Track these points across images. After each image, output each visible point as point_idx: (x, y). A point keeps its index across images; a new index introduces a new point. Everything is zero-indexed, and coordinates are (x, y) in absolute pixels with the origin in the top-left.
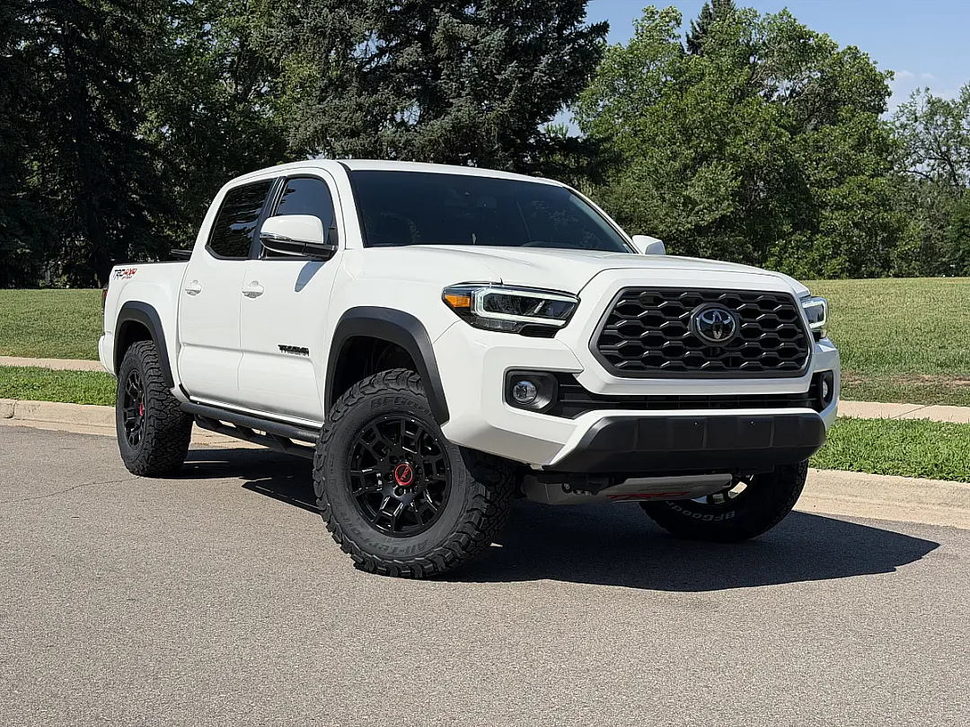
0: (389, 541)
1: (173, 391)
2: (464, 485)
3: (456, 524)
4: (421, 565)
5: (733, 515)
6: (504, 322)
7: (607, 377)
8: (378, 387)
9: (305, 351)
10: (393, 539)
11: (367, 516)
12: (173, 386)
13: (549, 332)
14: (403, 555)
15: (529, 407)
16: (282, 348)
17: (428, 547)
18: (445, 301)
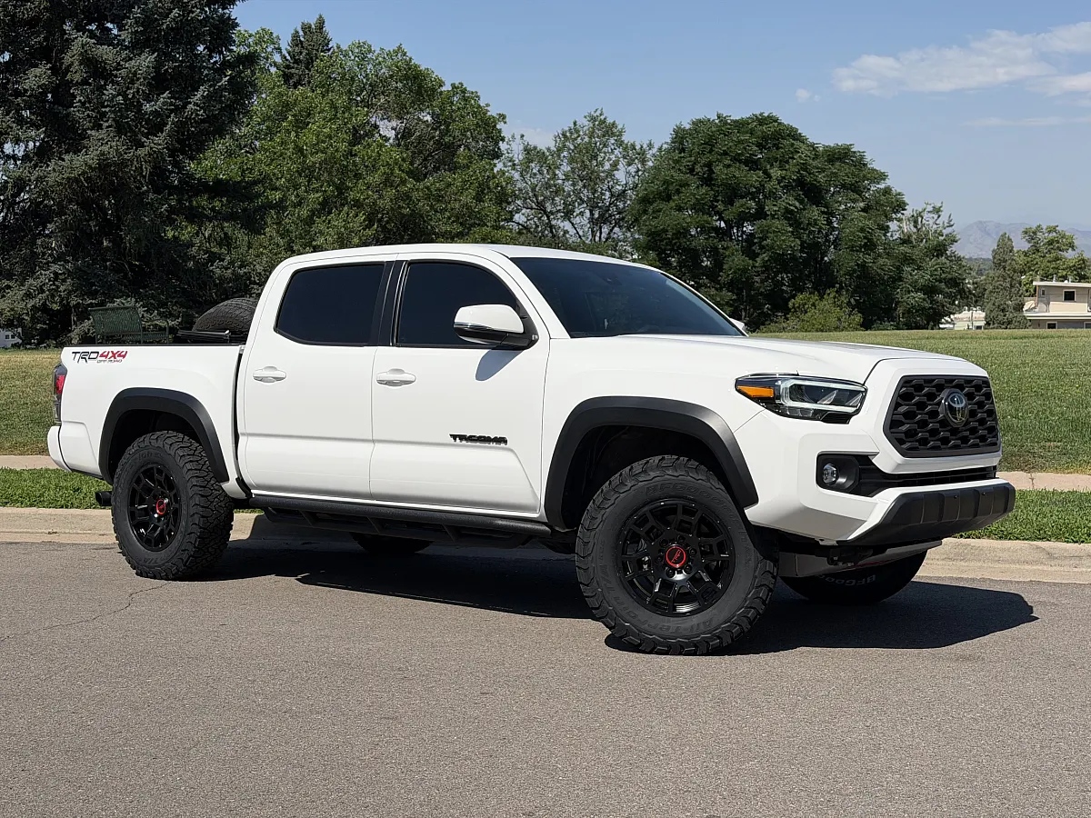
0: (669, 621)
1: (225, 486)
2: (752, 564)
3: (745, 600)
4: (706, 641)
5: (874, 579)
6: (803, 410)
7: (898, 457)
8: (652, 474)
9: (502, 440)
10: (672, 619)
11: (640, 599)
12: (228, 479)
13: (843, 419)
14: (687, 633)
15: (833, 487)
16: (454, 437)
17: (714, 624)
18: (739, 391)
